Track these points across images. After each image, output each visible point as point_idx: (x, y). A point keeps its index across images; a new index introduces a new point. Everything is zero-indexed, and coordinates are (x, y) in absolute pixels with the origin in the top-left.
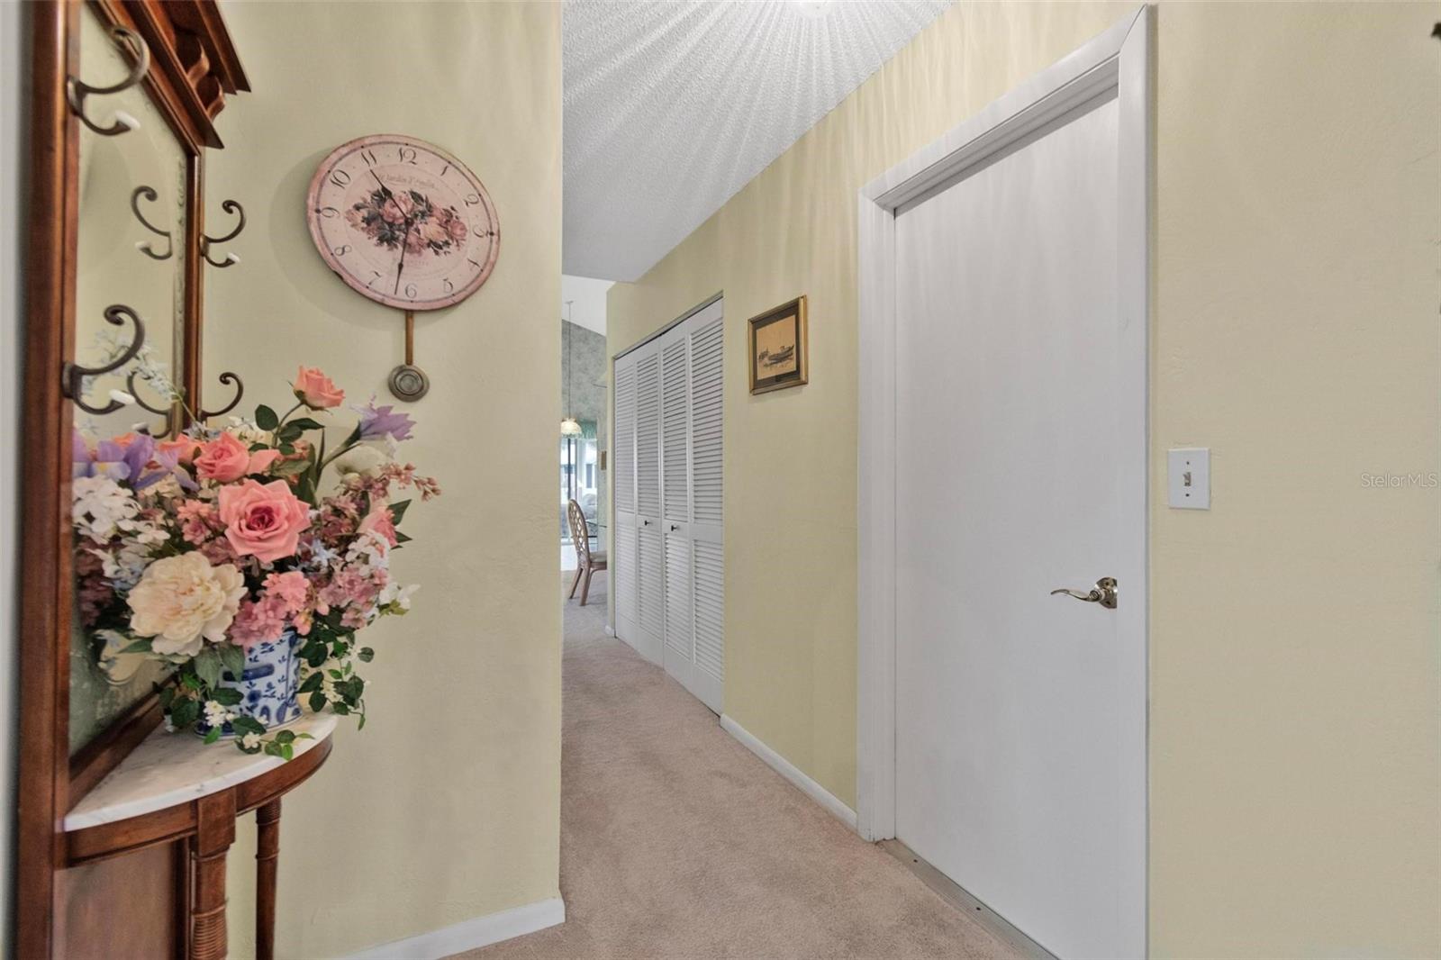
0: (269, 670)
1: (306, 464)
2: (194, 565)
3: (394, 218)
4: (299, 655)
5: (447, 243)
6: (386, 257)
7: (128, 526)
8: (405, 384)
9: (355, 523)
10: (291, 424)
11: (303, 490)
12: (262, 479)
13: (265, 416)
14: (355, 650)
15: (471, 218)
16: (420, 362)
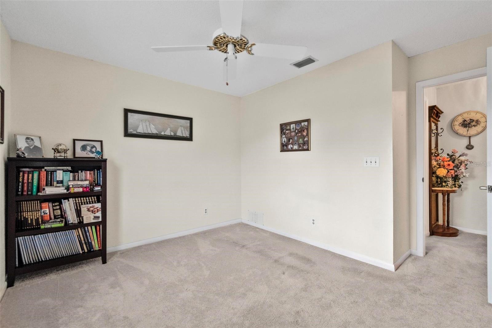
0: (449, 181)
1: (453, 160)
2: (442, 169)
3: (467, 123)
4: (453, 181)
5: (477, 125)
6: (465, 129)
7: (436, 165)
8: (469, 147)
9: (460, 166)
10: (451, 155)
11: (453, 162)
12: (449, 161)
13: (448, 155)
14: (460, 181)
15: (482, 120)
16: (472, 144)
